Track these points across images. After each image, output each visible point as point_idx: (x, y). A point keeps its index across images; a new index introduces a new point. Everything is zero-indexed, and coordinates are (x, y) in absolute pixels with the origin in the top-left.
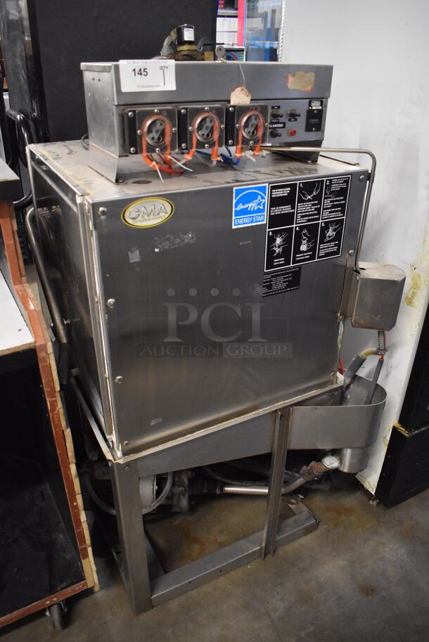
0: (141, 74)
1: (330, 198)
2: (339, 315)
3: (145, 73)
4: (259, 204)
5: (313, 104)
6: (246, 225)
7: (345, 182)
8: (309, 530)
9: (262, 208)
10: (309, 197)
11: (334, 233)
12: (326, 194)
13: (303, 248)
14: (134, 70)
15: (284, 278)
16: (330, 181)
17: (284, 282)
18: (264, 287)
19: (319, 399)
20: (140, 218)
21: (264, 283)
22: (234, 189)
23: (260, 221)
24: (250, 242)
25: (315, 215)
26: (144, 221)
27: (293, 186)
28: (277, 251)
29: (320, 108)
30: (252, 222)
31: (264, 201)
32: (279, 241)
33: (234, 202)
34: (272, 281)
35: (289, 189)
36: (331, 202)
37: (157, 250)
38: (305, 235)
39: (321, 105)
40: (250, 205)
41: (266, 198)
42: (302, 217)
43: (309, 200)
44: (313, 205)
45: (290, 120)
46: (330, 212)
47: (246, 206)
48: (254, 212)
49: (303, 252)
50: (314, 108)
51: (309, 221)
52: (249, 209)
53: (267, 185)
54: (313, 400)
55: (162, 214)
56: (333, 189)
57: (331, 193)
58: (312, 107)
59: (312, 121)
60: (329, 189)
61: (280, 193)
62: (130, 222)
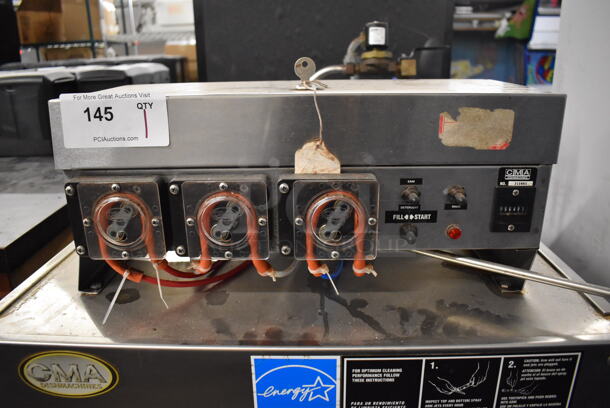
0: (100, 117)
1: (519, 395)
3: (109, 116)
5: (508, 176)
7: (561, 365)
9: (327, 399)
10: (457, 390)
12: (503, 386)
14: (88, 110)
16: (519, 362)
20: (52, 380)
22: (253, 358)
26: (60, 386)
27: (410, 366)
29: (530, 183)
31: (333, 386)
33: (254, 382)
35: (400, 370)
36: (520, 402)
39: (533, 178)
40: (296, 392)
41: (338, 383)
43: (456, 396)
44: (468, 405)
45: (448, 207)
47: (284, 392)
50: (511, 184)
52: (294, 398)
53: (338, 357)
55: (92, 381)
56: (527, 375)
57: (520, 385)
58: (507, 182)
59: (508, 211)
60: (514, 378)
61: (373, 376)
62: (38, 384)
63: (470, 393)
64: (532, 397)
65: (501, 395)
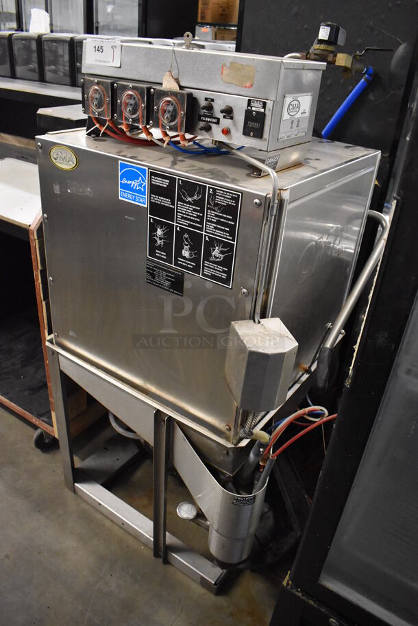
0: (99, 51)
1: (215, 211)
3: (102, 51)
4: (140, 185)
5: (252, 104)
6: (130, 201)
7: (233, 198)
8: (204, 583)
9: (143, 190)
10: (190, 199)
11: (222, 256)
12: (208, 203)
13: (186, 253)
14: (95, 46)
15: (167, 276)
16: (214, 190)
17: (167, 279)
18: (147, 272)
20: (58, 160)
21: (147, 268)
23: (141, 203)
24: (133, 219)
25: (196, 222)
26: (61, 163)
27: (172, 180)
28: (159, 241)
29: (263, 110)
30: (135, 201)
31: (145, 184)
32: (159, 232)
33: (120, 174)
34: (155, 271)
35: (168, 181)
36: (216, 216)
37: (69, 191)
38: (187, 239)
40: (133, 183)
41: (147, 182)
42: (183, 218)
43: (189, 203)
44: (194, 210)
45: (225, 117)
46: (215, 228)
47: (129, 182)
48: (135, 191)
49: (184, 258)
50: (253, 109)
51: (190, 226)
52: (132, 186)
53: (147, 168)
55: (70, 163)
56: (218, 200)
57: (216, 205)
58: (251, 107)
59: (251, 124)
60: (212, 200)
61: (158, 182)
62: (54, 160)
63: (195, 203)
64: (221, 215)
65: (208, 208)
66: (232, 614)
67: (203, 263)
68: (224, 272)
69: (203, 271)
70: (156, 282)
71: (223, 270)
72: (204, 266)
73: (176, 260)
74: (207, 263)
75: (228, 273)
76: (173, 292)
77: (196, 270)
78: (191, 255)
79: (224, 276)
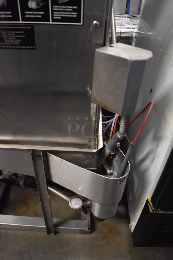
2: (89, 89)
8: (82, 232)
13: (32, 4)
15: (16, 34)
17: (17, 38)
19: (74, 155)
34: (3, 34)
49: (32, 10)
54: (68, 154)
66: (103, 238)
67: (52, 8)
68: (74, 10)
69: (53, 16)
70: (7, 45)
71: (73, 9)
72: (53, 11)
73: (23, 15)
74: (56, 8)
75: (78, 11)
76: (26, 49)
77: (45, 18)
78: (38, 4)
79: (74, 15)
